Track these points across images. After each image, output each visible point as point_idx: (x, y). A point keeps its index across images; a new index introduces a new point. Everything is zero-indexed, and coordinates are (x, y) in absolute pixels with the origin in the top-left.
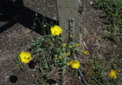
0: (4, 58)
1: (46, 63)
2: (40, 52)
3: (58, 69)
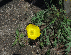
1: (48, 40)
3: (62, 45)
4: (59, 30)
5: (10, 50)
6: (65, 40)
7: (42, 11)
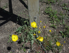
0: (3, 37)
1: (23, 39)
2: (20, 34)
3: (29, 41)
4: (28, 35)
5: (6, 45)
6: (31, 39)
7: (20, 27)
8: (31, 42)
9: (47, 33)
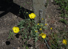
0: (2, 32)
1: (26, 35)
2: (22, 29)
7: (23, 21)
8: (35, 39)
9: (54, 29)
